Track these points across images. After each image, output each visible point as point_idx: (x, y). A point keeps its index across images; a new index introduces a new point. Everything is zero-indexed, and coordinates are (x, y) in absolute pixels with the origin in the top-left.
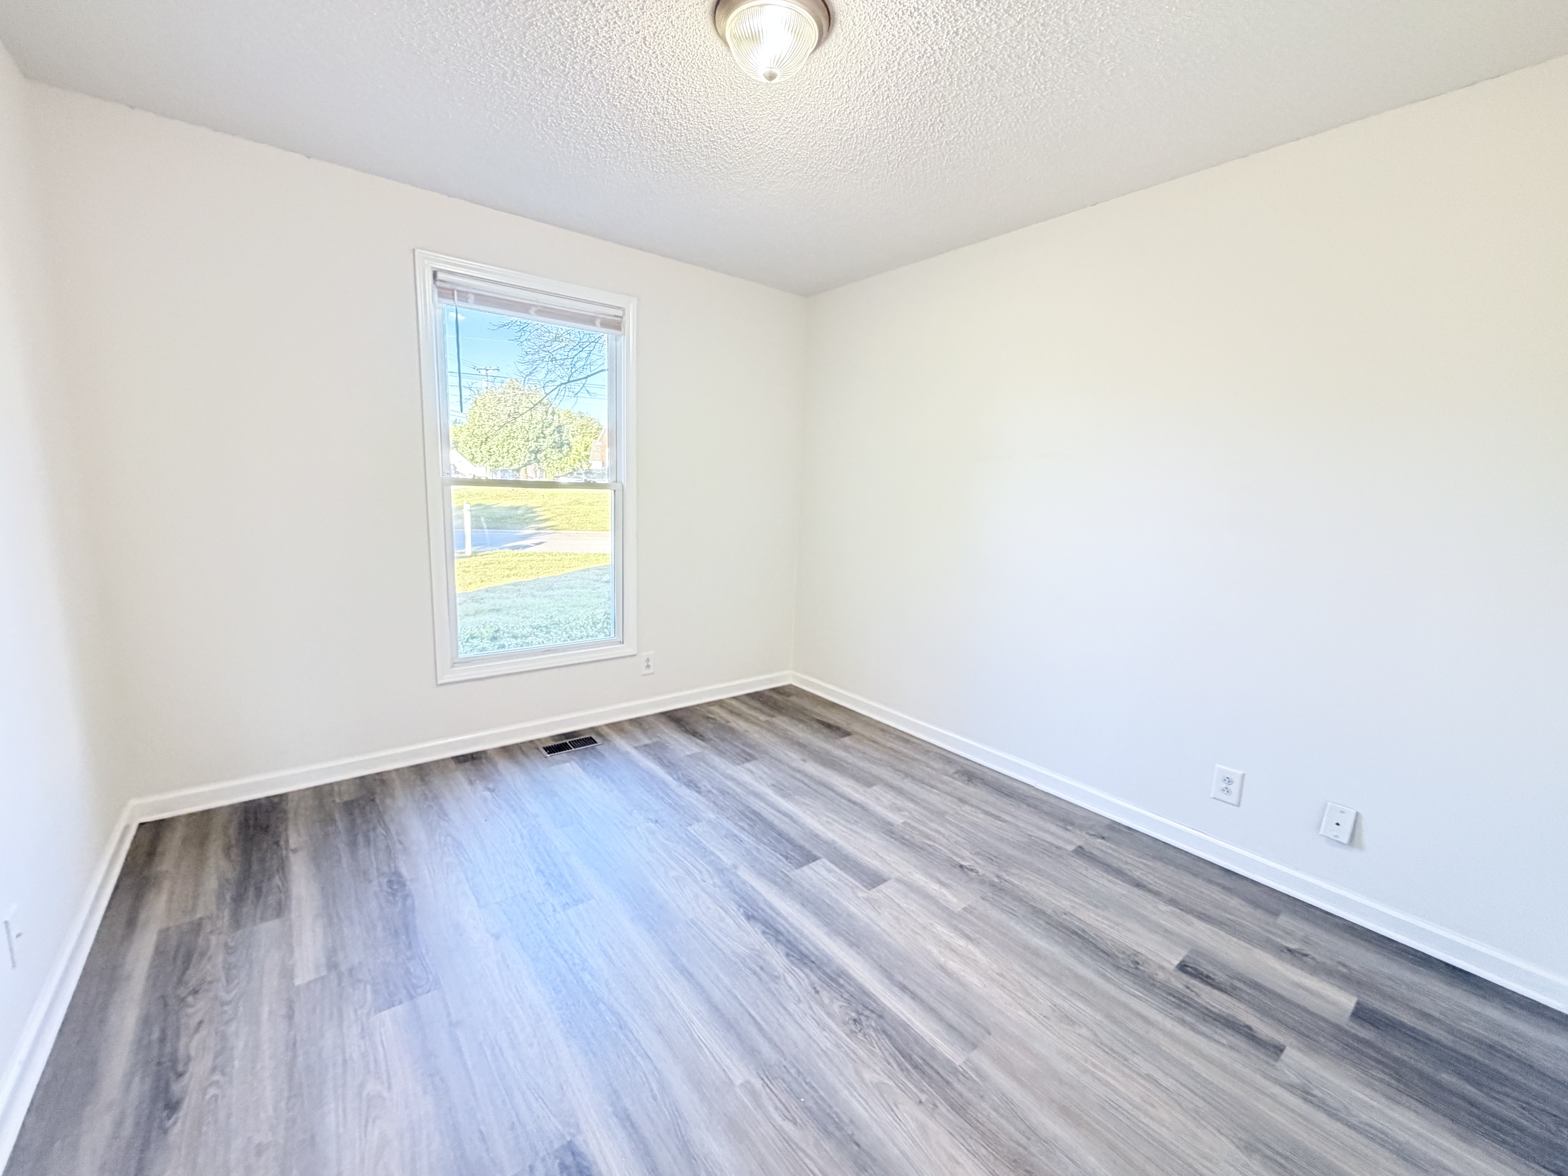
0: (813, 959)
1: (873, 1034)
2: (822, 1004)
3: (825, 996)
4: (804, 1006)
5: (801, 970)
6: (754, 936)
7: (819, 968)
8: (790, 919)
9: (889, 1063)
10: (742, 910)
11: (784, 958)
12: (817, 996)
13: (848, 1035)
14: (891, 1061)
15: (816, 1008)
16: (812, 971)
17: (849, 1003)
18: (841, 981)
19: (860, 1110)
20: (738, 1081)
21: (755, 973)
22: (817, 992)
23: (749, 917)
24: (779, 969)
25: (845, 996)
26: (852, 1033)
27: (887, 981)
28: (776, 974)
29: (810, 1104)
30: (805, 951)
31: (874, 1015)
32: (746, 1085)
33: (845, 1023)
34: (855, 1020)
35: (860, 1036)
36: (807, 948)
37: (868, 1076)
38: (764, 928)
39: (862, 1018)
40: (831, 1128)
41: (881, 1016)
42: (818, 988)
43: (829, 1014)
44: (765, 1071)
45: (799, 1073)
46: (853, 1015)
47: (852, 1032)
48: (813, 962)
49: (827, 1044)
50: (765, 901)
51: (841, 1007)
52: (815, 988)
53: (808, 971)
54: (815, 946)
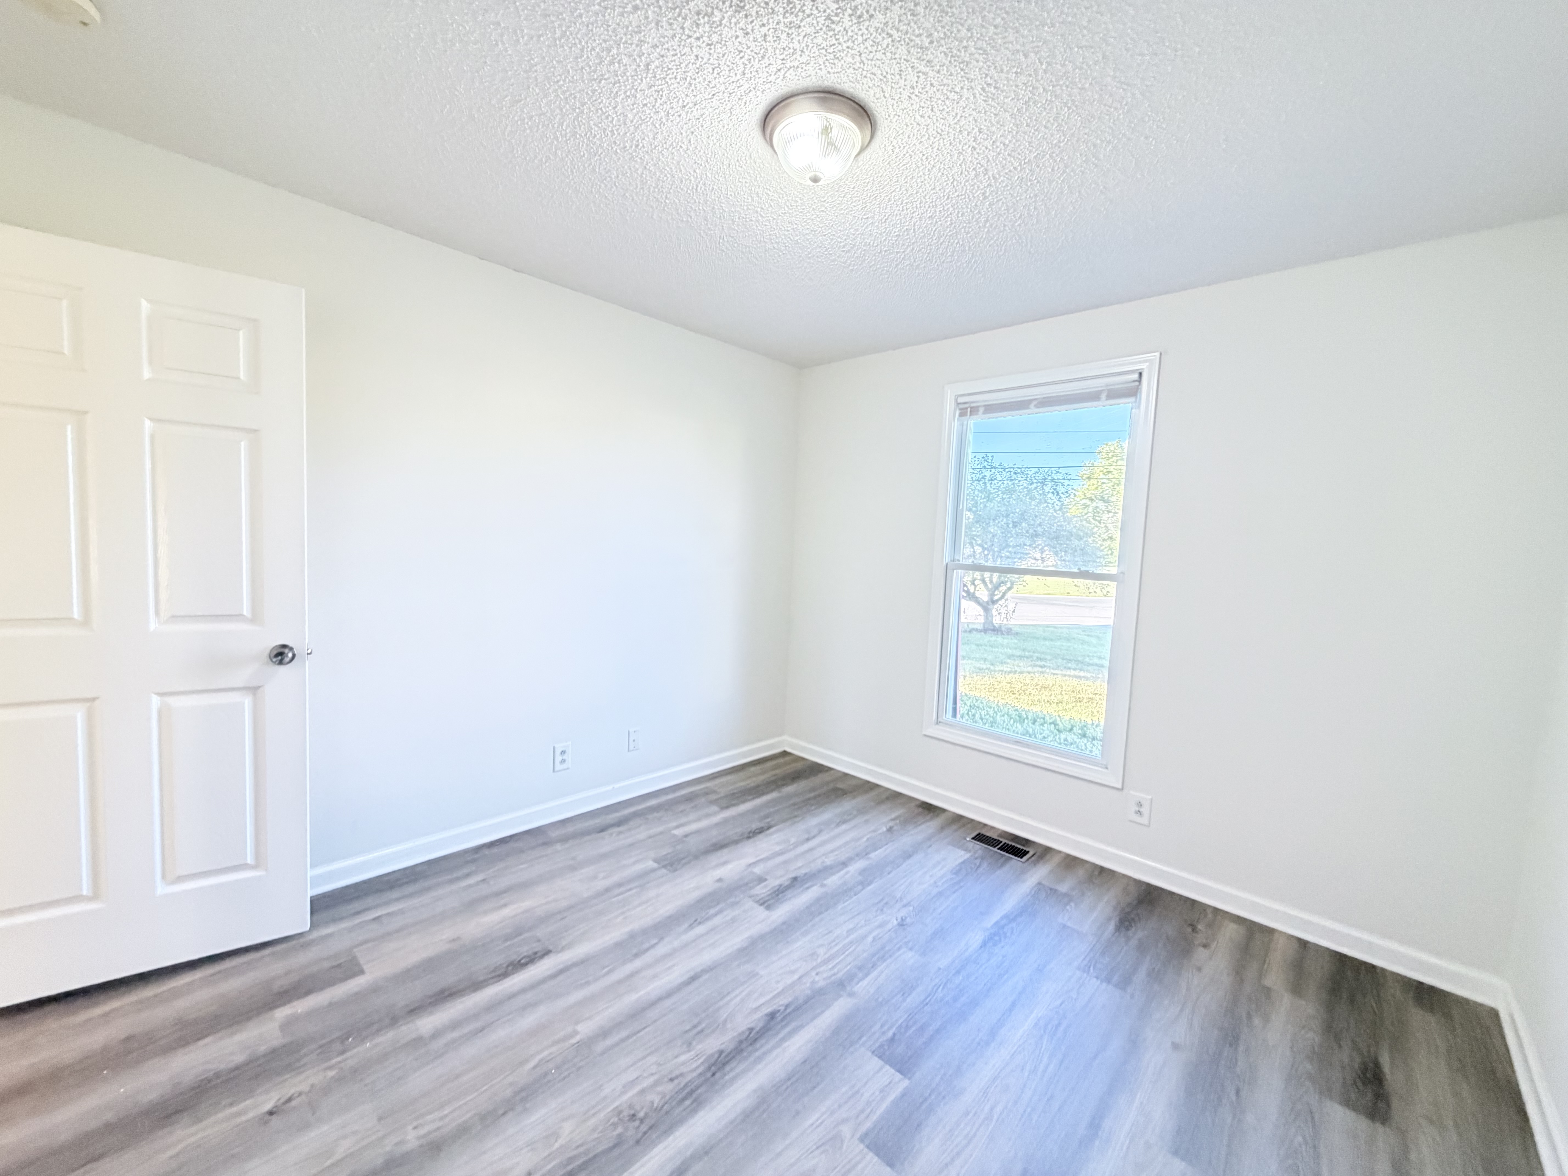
0: (718, 1075)
1: (615, 1133)
2: (656, 1083)
3: (668, 1088)
4: (654, 1069)
5: (702, 1063)
6: (742, 1023)
7: (706, 1080)
8: (779, 1050)
9: (578, 1147)
10: (782, 1008)
11: (718, 1048)
12: (666, 1079)
13: (617, 1107)
14: (581, 1150)
15: (651, 1080)
16: (700, 1074)
17: (656, 1109)
18: (687, 1103)
19: (534, 1118)
20: (579, 1028)
21: (695, 1027)
22: (671, 1080)
23: (772, 1016)
24: (700, 1046)
25: (666, 1105)
26: (618, 1112)
27: (689, 1153)
28: (694, 1043)
29: (549, 1077)
30: (727, 1068)
31: (640, 1135)
32: (576, 1033)
33: (631, 1107)
34: (634, 1115)
35: (615, 1119)
36: (732, 1070)
37: (568, 1127)
38: (758, 1028)
39: (637, 1123)
40: (523, 1094)
41: (638, 1142)
42: (676, 1082)
43: (643, 1091)
44: (588, 1043)
45: (579, 1068)
46: (641, 1114)
47: (620, 1112)
48: (714, 1074)
49: (607, 1090)
50: (802, 1027)
51: (652, 1103)
52: (677, 1077)
53: (700, 1070)
54: (734, 1079)
